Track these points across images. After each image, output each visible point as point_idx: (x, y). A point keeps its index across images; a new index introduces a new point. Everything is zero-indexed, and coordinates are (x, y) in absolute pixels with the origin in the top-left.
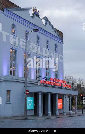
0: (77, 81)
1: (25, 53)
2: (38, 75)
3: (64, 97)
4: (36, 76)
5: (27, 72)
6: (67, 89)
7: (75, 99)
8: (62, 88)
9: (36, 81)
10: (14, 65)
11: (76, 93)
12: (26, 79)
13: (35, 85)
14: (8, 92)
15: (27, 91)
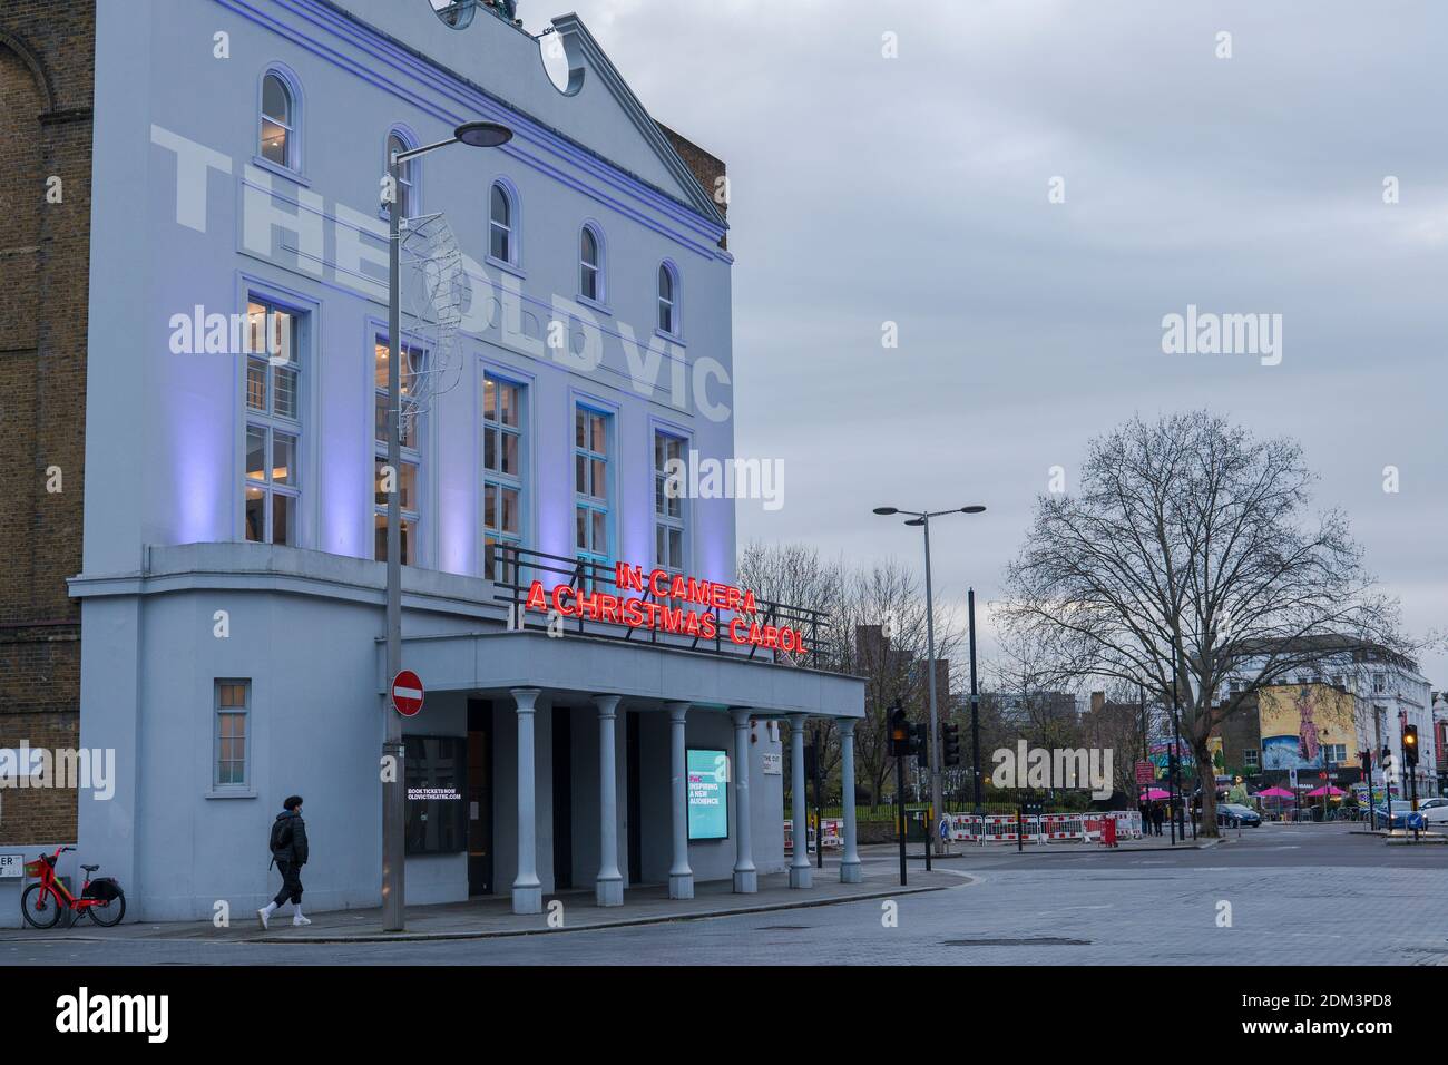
0: (850, 590)
1: (380, 340)
2: (503, 536)
3: (745, 736)
4: (489, 549)
5: (406, 514)
6: (763, 664)
7: (838, 756)
8: (720, 657)
9: (488, 592)
10: (286, 449)
11: (847, 700)
12: (394, 577)
13: (477, 630)
14: (231, 690)
15: (408, 680)
